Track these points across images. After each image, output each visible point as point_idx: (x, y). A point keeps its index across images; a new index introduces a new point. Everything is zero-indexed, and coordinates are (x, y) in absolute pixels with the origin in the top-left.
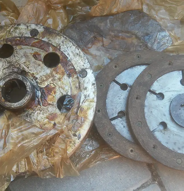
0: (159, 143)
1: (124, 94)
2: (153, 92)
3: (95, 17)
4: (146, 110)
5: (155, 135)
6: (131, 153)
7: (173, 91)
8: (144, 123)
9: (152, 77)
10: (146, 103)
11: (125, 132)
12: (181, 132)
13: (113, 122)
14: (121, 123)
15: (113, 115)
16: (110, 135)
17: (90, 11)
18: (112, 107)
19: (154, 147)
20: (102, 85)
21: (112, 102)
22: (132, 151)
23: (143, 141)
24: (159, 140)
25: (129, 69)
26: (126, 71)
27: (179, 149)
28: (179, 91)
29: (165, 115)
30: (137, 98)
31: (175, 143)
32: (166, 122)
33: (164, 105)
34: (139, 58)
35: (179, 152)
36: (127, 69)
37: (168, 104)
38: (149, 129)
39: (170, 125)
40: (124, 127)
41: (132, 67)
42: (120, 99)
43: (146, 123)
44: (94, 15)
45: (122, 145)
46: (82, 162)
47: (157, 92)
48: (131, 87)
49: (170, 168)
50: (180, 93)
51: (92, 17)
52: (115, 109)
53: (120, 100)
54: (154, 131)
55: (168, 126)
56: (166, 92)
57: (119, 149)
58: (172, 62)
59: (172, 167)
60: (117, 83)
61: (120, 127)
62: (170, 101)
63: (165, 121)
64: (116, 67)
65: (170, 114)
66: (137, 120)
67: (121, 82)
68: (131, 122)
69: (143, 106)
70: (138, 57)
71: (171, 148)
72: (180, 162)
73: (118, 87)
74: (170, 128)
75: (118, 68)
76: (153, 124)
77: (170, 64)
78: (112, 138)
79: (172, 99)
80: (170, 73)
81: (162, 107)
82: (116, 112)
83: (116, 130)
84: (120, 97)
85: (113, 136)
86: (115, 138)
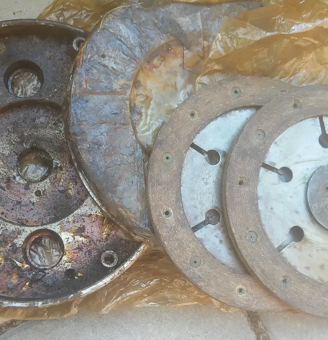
0: (294, 270)
1: (213, 171)
4: (261, 207)
5: (283, 255)
6: (240, 296)
7: (309, 161)
8: (260, 234)
9: (265, 136)
10: (260, 192)
11: (223, 254)
13: (199, 234)
14: (215, 234)
15: (196, 218)
16: (195, 262)
18: (193, 203)
19: (285, 281)
20: (169, 155)
21: (192, 191)
22: (241, 290)
23: (263, 271)
24: (292, 264)
25: (219, 119)
26: (213, 125)
28: (318, 160)
29: (297, 212)
30: (241, 183)
31: (322, 267)
32: (302, 225)
33: (294, 192)
34: (236, 95)
36: (216, 118)
37: (301, 189)
38: (271, 245)
39: (310, 231)
40: (221, 241)
41: (225, 113)
42: (206, 184)
43: (265, 234)
45: (221, 281)
47: (278, 167)
48: (226, 155)
50: (322, 164)
52: (199, 206)
53: (208, 186)
54: (281, 248)
55: (306, 233)
56: (295, 163)
57: (216, 290)
58: (301, 101)
60: (199, 149)
61: (214, 243)
62: (304, 183)
63: (299, 225)
64: (192, 115)
65: (309, 209)
66: (247, 228)
67: (206, 147)
68: (235, 235)
69: (254, 199)
70: (236, 92)
71: (316, 278)
73: (200, 159)
74: (309, 238)
75: (197, 118)
76: (279, 235)
77: (295, 106)
78: (201, 270)
79: (307, 177)
80: (299, 124)
81: (291, 197)
82: (201, 213)
83: (206, 249)
84: (207, 179)
85: (202, 263)
86: (206, 267)
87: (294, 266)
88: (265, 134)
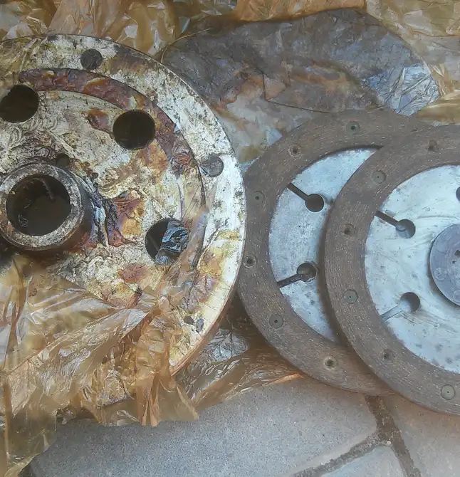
0: (400, 344)
1: (315, 220)
2: (388, 218)
3: (245, 22)
4: (368, 262)
5: (389, 326)
6: (328, 369)
7: (439, 216)
8: (362, 294)
9: (385, 179)
10: (370, 244)
11: (314, 317)
12: (455, 320)
13: (285, 290)
14: (306, 292)
15: (284, 271)
16: (276, 321)
17: (233, 7)
18: (283, 253)
19: (386, 356)
20: (259, 195)
21: (284, 239)
22: (330, 363)
23: (359, 340)
24: (400, 338)
25: (328, 158)
26: (320, 164)
27: (449, 361)
28: (452, 217)
29: (414, 276)
30: (347, 232)
31: (439, 347)
32: (418, 292)
33: (414, 252)
34: (354, 132)
35: (449, 368)
36: (323, 157)
37: (424, 248)
38: (374, 310)
39: (429, 302)
40: (312, 302)
41: (335, 152)
42: (303, 233)
43: (368, 295)
44: (242, 18)
45: (306, 348)
46: (205, 389)
47: (398, 218)
48: (332, 202)
49: (425, 408)
50: (456, 222)
51: (239, 24)
52: (290, 258)
53: (304, 236)
54: (387, 315)
55: (423, 303)
56: (419, 218)
57: (298, 357)
58: (438, 142)
59: (429, 405)
60: (298, 192)
61: (303, 303)
62: (429, 241)
63: (414, 292)
64: (295, 151)
65: (430, 274)
66: (347, 286)
67: (308, 190)
68: (330, 292)
69: (360, 252)
70: (353, 128)
71: (429, 360)
72: (451, 395)
73: (298, 203)
74: (427, 310)
75: (300, 156)
76: (385, 298)
77: (431, 148)
78: (282, 331)
79: (433, 236)
80: (432, 170)
81: (409, 257)
82: (292, 266)
83: (292, 309)
84: (304, 227)
85: (284, 324)
86: (288, 329)
87: (402, 341)
88: (385, 176)
